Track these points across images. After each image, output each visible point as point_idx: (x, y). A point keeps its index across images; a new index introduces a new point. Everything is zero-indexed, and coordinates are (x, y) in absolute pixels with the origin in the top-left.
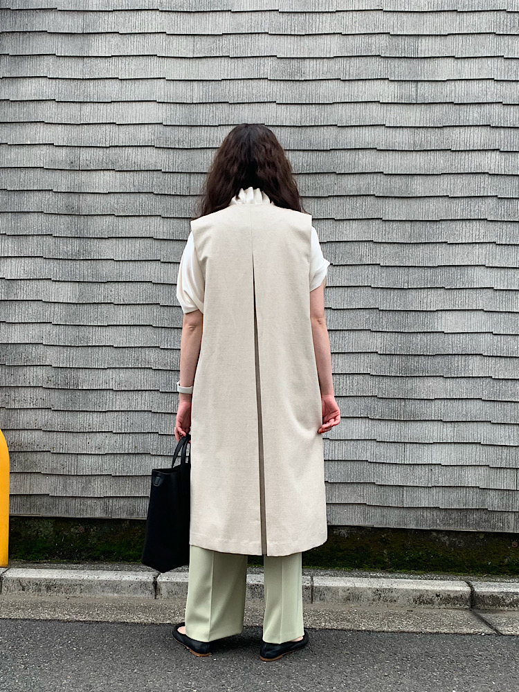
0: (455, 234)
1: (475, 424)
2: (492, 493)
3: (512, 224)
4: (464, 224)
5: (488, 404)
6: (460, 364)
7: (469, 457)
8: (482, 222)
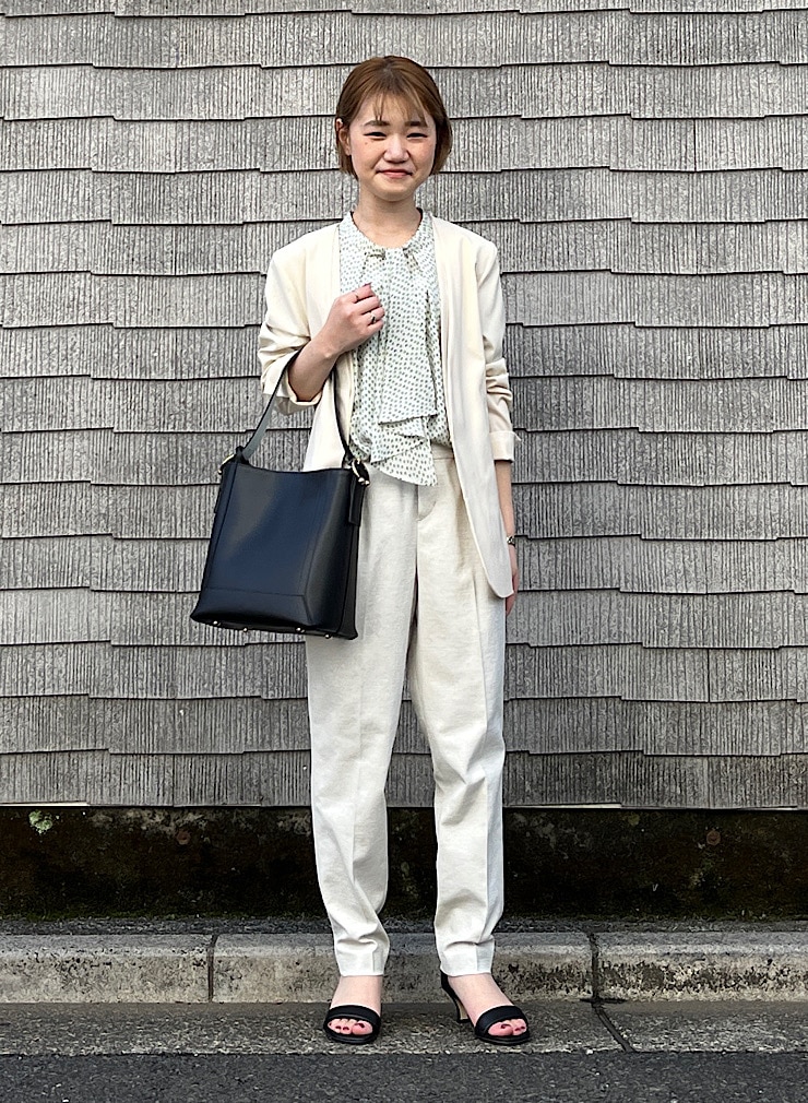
0: (536, 97)
1: (605, 541)
2: (652, 711)
3: (667, 71)
4: (557, 74)
5: (633, 494)
6: (563, 399)
7: (595, 625)
8: (597, 68)
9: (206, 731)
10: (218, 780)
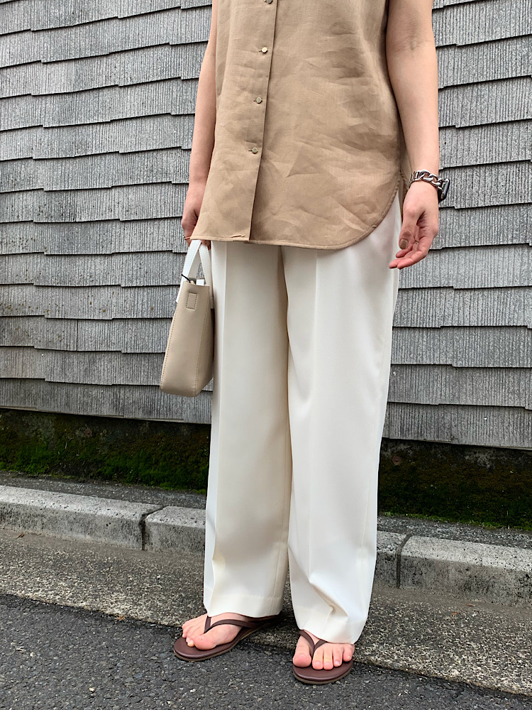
9: (411, 387)
10: (420, 422)
